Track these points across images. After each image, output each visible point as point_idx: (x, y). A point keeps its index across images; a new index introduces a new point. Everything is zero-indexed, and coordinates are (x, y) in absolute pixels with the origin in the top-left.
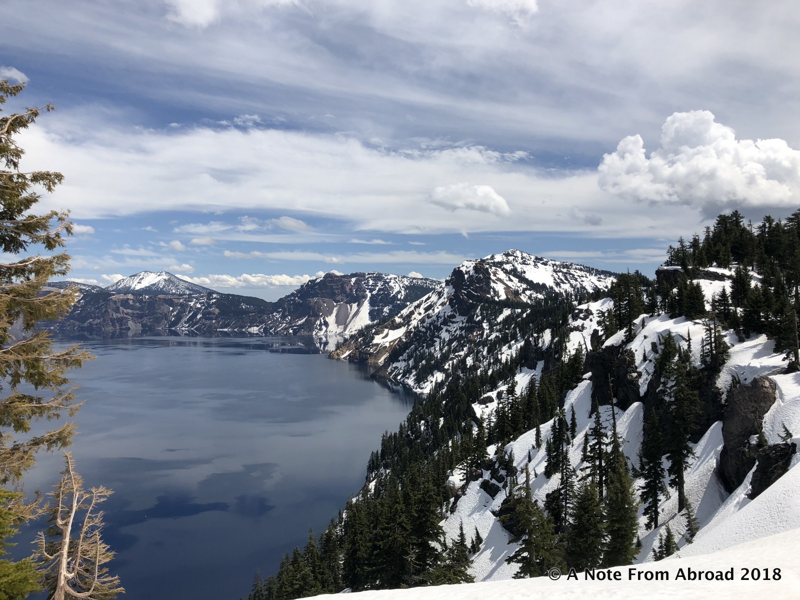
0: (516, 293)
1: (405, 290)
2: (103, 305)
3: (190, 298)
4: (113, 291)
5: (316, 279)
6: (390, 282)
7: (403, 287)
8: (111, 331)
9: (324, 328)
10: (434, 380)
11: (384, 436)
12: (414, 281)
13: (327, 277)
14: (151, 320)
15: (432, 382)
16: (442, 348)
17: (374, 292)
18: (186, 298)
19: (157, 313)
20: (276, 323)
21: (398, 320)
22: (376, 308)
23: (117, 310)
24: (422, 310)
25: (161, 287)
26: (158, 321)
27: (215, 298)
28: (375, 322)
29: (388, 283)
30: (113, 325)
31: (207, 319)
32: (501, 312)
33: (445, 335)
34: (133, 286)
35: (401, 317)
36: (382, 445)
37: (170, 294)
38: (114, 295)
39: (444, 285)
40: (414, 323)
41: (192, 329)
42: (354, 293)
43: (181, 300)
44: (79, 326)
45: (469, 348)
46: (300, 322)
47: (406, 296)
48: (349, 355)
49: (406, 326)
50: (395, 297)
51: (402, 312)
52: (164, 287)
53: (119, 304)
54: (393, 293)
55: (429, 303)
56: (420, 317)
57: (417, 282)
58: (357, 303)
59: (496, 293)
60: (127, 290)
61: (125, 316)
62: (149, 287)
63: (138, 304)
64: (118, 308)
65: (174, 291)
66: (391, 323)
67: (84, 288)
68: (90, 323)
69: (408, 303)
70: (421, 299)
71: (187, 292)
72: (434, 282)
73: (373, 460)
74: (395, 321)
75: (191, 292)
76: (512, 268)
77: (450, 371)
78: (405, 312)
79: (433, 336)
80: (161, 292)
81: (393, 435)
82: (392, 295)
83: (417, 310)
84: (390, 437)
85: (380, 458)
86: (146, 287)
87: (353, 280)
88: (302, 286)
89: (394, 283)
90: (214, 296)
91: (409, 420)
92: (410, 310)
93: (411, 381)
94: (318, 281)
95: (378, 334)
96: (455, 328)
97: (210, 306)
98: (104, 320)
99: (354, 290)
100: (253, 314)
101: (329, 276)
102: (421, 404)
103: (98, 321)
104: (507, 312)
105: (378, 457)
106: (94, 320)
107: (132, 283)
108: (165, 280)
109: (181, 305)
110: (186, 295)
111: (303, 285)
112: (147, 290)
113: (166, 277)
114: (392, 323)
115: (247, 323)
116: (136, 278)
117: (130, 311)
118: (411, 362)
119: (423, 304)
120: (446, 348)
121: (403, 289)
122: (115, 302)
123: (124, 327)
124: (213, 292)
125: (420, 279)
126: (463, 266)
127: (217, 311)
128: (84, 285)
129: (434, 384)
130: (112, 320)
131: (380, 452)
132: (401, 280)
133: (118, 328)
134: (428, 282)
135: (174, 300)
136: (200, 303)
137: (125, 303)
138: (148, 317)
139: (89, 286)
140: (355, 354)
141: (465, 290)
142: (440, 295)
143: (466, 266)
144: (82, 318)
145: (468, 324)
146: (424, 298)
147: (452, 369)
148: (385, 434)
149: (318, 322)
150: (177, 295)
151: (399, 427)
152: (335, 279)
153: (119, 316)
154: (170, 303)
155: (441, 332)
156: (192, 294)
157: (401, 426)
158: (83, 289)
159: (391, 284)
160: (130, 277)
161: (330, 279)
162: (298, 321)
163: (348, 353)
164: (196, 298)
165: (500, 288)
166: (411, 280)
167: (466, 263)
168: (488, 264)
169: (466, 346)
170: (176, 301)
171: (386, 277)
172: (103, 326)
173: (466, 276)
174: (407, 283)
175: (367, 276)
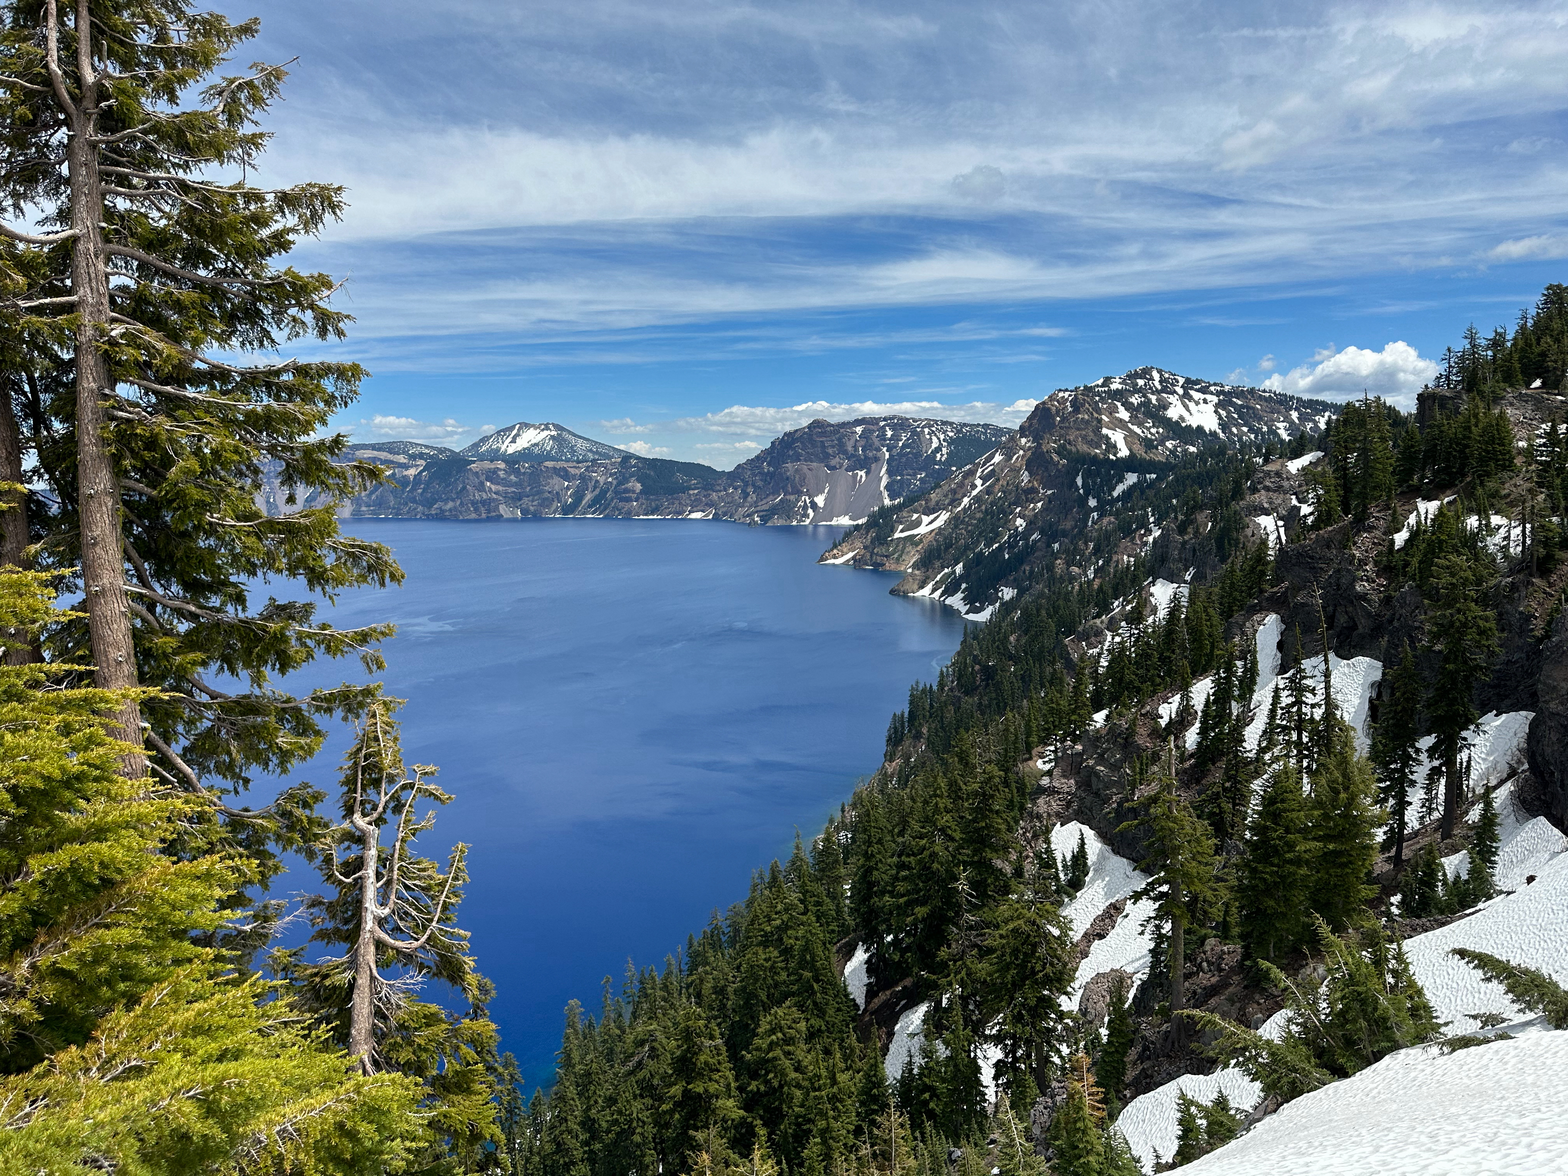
0: (1149, 444)
1: (949, 444)
2: (458, 479)
3: (594, 467)
4: (472, 456)
5: (797, 430)
6: (922, 432)
7: (944, 440)
9: (811, 512)
10: (998, 598)
12: (964, 429)
13: (815, 427)
14: (535, 503)
16: (1013, 546)
17: (896, 451)
18: (588, 467)
19: (543, 492)
20: (734, 506)
21: (936, 497)
22: (899, 478)
23: (481, 487)
24: (977, 480)
25: (547, 449)
26: (546, 503)
27: (634, 466)
28: (896, 502)
29: (918, 435)
30: (476, 510)
31: (623, 500)
32: (1121, 480)
34: (503, 448)
35: (941, 492)
36: (910, 703)
37: (562, 460)
38: (474, 462)
39: (1017, 433)
40: (965, 502)
41: (601, 517)
42: (860, 452)
43: (581, 470)
46: (771, 504)
47: (951, 455)
48: (853, 558)
49: (951, 508)
50: (930, 458)
51: (942, 484)
52: (552, 449)
53: (483, 478)
54: (927, 452)
57: (970, 432)
58: (866, 470)
59: (1112, 447)
60: (495, 455)
61: (494, 496)
62: (528, 449)
63: (512, 477)
64: (482, 484)
65: (568, 456)
66: (923, 502)
67: (427, 451)
68: (440, 508)
69: (954, 468)
70: (977, 461)
71: (590, 456)
73: (895, 728)
74: (931, 499)
75: (597, 457)
76: (1143, 400)
79: (997, 525)
80: (549, 457)
82: (925, 455)
84: (924, 691)
85: (906, 723)
86: (524, 449)
87: (859, 430)
88: (773, 443)
89: (929, 434)
90: (633, 462)
91: (955, 664)
93: (957, 601)
94: (799, 433)
95: (902, 523)
96: (1036, 511)
97: (627, 479)
98: (462, 504)
99: (860, 448)
100: (696, 491)
101: (817, 426)
102: (976, 637)
103: (450, 505)
104: (1131, 478)
105: (903, 721)
106: (446, 504)
107: (501, 442)
108: (554, 438)
109: (582, 477)
110: (588, 461)
111: (775, 442)
112: (525, 455)
113: (555, 433)
114: (926, 503)
115: (686, 506)
116: (507, 433)
117: (501, 488)
118: (959, 567)
119: (980, 469)
120: (1020, 544)
121: (945, 444)
122: (477, 474)
123: (494, 514)
124: (630, 457)
125: (974, 425)
126: (1051, 400)
127: (638, 487)
128: (427, 447)
129: (998, 604)
130: (475, 503)
131: (906, 715)
132: (941, 429)
133: (485, 514)
134: (989, 431)
135: (570, 469)
136: (611, 475)
137: (491, 476)
138: (531, 498)
139: (434, 448)
140: (863, 556)
141: (1055, 442)
142: (1010, 451)
143: (1058, 401)
146: (982, 459)
147: (1030, 580)
149: (801, 504)
150: (575, 461)
151: (938, 676)
152: (828, 429)
153: (485, 497)
154: (565, 475)
155: (1010, 516)
156: (598, 460)
157: (941, 673)
158: (426, 454)
159: (925, 436)
160: (499, 433)
161: (819, 430)
162: (768, 502)
163: (851, 555)
164: (605, 467)
165: (1118, 436)
166: (959, 428)
168: (1099, 394)
169: (1055, 540)
170: (573, 471)
171: (914, 425)
172: (461, 512)
173: (1058, 419)
174: (951, 434)
175: (882, 424)
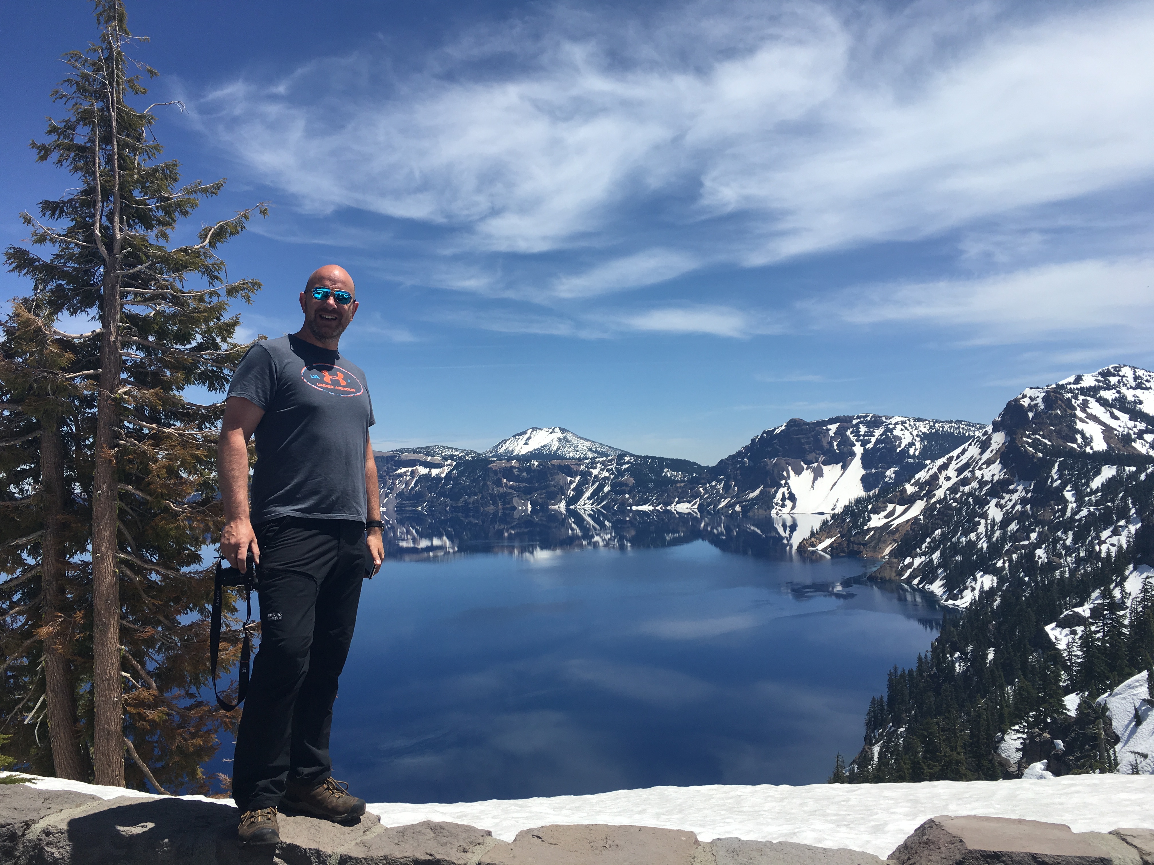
0: (1127, 439)
1: (922, 440)
2: (480, 476)
3: (593, 464)
4: (492, 457)
5: (775, 429)
6: (894, 428)
7: (917, 436)
8: (492, 512)
9: (788, 503)
10: (978, 587)
11: (890, 674)
12: (937, 425)
13: (791, 426)
14: (543, 496)
15: (973, 589)
16: (990, 535)
17: (870, 446)
18: (588, 464)
19: (548, 486)
20: (718, 497)
21: (910, 489)
22: (873, 471)
23: (499, 483)
24: (951, 472)
25: (555, 449)
26: (551, 496)
27: (628, 463)
28: (871, 493)
29: (891, 431)
30: (495, 503)
31: (618, 493)
32: (1098, 473)
33: (995, 513)
34: (517, 450)
35: (916, 484)
36: (889, 688)
37: (566, 459)
38: (493, 462)
39: (990, 429)
40: (939, 494)
41: (598, 507)
42: (836, 448)
43: (582, 467)
44: (452, 506)
45: (1040, 534)
46: (751, 495)
47: (924, 450)
48: (831, 546)
49: (925, 499)
50: (905, 452)
51: (917, 476)
52: (558, 449)
53: (500, 475)
54: (900, 447)
55: (964, 461)
56: (950, 484)
57: (943, 427)
58: (841, 464)
59: (1087, 441)
60: (510, 456)
61: (510, 491)
62: (538, 449)
63: (525, 474)
64: (500, 480)
65: (572, 455)
66: (898, 494)
67: (456, 453)
68: (465, 501)
69: (928, 462)
70: (950, 455)
71: (590, 455)
72: (972, 426)
73: (874, 711)
74: (906, 491)
75: (595, 455)
76: (1117, 395)
77: (1006, 571)
78: (922, 475)
79: (973, 514)
80: (555, 456)
81: (907, 672)
82: (899, 449)
83: (944, 473)
84: (902, 675)
85: (886, 707)
86: (535, 450)
87: (833, 428)
88: (753, 441)
89: (902, 430)
90: (627, 459)
91: (934, 649)
92: (931, 472)
93: (937, 588)
94: (778, 431)
95: (878, 513)
96: (1013, 501)
97: (621, 473)
98: (483, 498)
99: (835, 444)
100: (682, 485)
101: (793, 424)
102: (956, 625)
103: (475, 498)
104: (1108, 472)
105: (882, 705)
106: (470, 497)
107: (516, 444)
108: (559, 439)
109: (582, 473)
110: (587, 459)
111: (755, 439)
112: (535, 455)
113: (560, 435)
114: (901, 495)
115: (674, 497)
116: (521, 437)
117: (514, 484)
118: (936, 556)
119: (954, 462)
120: (998, 533)
121: (918, 439)
122: (495, 472)
123: (508, 506)
124: (625, 455)
125: (947, 421)
126: (1024, 396)
127: (632, 481)
129: (977, 593)
130: (493, 497)
131: (885, 699)
132: (915, 425)
133: (500, 507)
134: (962, 426)
135: (572, 466)
136: (608, 471)
137: (508, 472)
138: (539, 492)
139: (463, 451)
140: (840, 544)
141: (1029, 437)
142: (984, 446)
143: (1030, 398)
144: (454, 495)
145: (1036, 495)
146: (955, 453)
147: (1010, 569)
148: (892, 671)
149: (779, 495)
150: (576, 459)
151: (916, 660)
152: (804, 427)
153: (501, 491)
154: (567, 471)
155: (987, 507)
156: (597, 458)
157: (920, 658)
158: (456, 456)
159: (897, 432)
160: (514, 436)
161: (797, 428)
162: (749, 493)
163: (828, 542)
164: (602, 463)
165: (1093, 430)
166: (932, 424)
167: (1029, 392)
168: (1071, 391)
169: (1034, 531)
170: (575, 468)
171: (888, 421)
172: (482, 505)
173: (1031, 415)
174: (924, 430)
175: (855, 422)
